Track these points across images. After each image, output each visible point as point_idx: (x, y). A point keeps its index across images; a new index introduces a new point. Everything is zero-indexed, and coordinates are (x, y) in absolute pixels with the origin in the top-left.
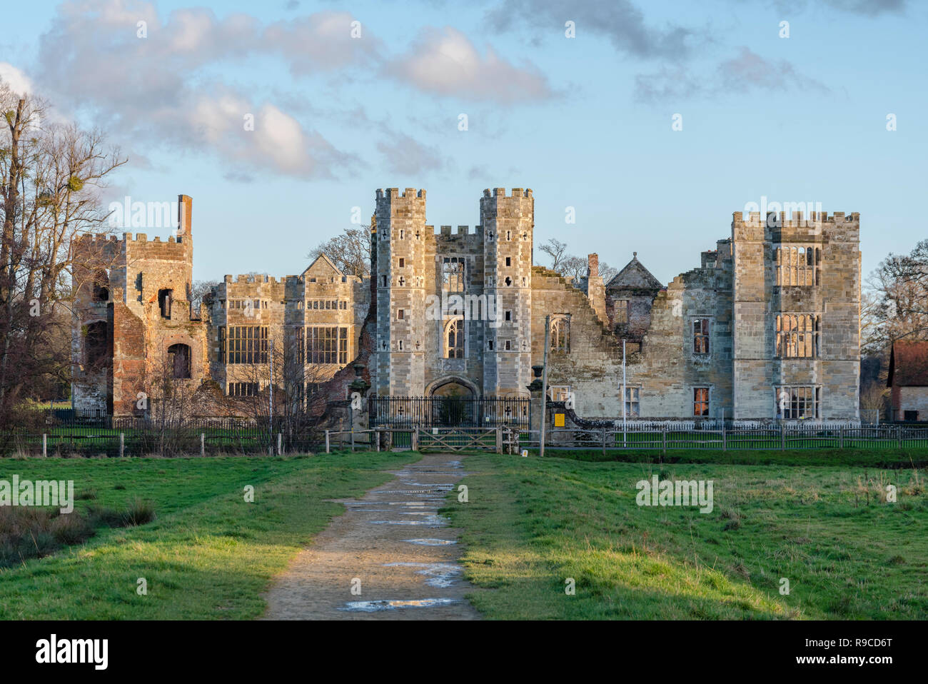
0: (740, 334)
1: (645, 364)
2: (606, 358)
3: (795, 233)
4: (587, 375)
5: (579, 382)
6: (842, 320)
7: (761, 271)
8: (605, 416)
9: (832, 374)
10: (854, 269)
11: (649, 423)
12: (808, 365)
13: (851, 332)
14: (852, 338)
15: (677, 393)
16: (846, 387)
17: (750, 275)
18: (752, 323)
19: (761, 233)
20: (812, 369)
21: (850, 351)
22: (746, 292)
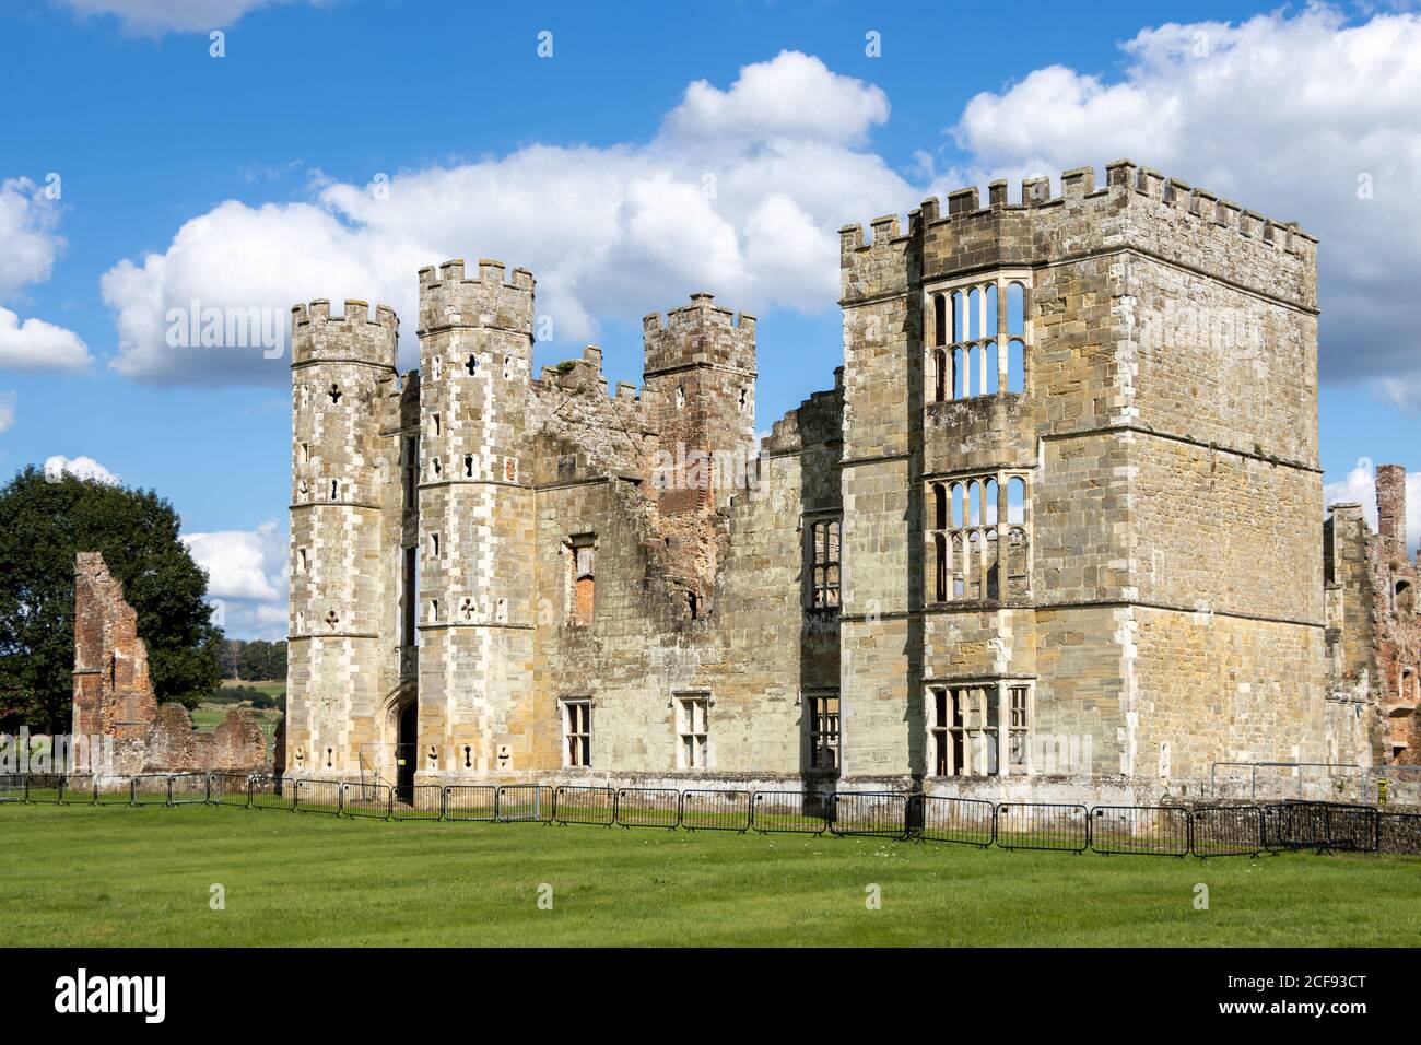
0: (853, 549)
1: (718, 641)
2: (651, 630)
3: (954, 252)
4: (619, 673)
5: (605, 689)
6: (1084, 485)
7: (897, 371)
8: (649, 770)
9: (1059, 648)
10: (1114, 328)
11: (723, 786)
12: (985, 624)
13: (1108, 519)
14: (1110, 536)
15: (774, 711)
16: (1094, 682)
17: (873, 387)
18: (878, 517)
19: (898, 271)
20: (995, 633)
21: (1106, 575)
22: (866, 434)
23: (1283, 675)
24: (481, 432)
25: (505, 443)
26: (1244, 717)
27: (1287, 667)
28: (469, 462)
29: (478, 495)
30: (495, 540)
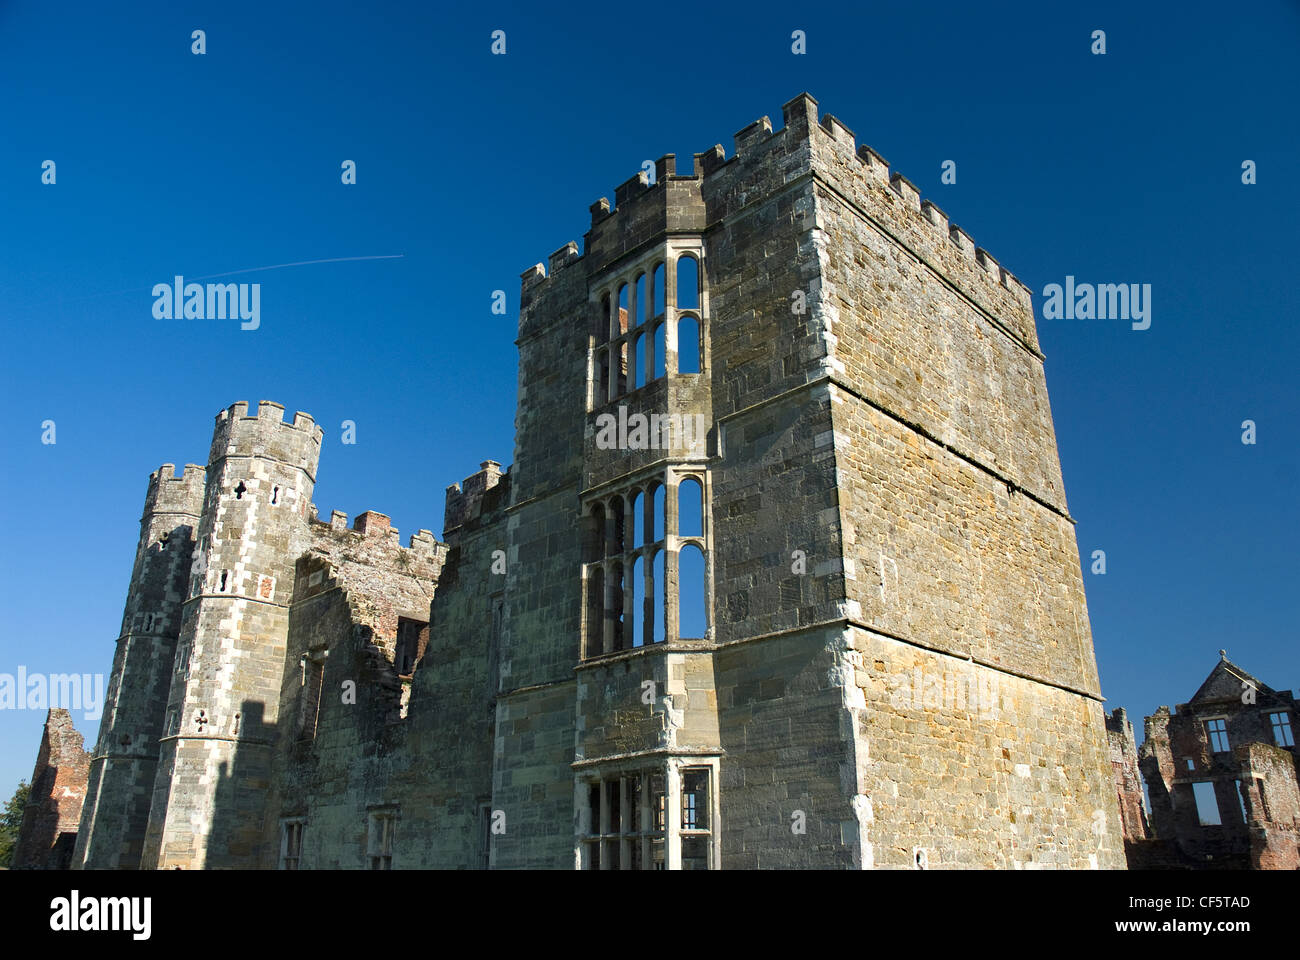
2: (357, 739)
3: (620, 240)
4: (328, 787)
6: (777, 470)
9: (751, 704)
13: (811, 505)
14: (814, 530)
18: (541, 565)
21: (812, 587)
23: (1067, 756)
24: (239, 549)
25: (262, 563)
26: (1027, 812)
27: (1070, 747)
28: (224, 577)
29: (226, 609)
30: (238, 653)
